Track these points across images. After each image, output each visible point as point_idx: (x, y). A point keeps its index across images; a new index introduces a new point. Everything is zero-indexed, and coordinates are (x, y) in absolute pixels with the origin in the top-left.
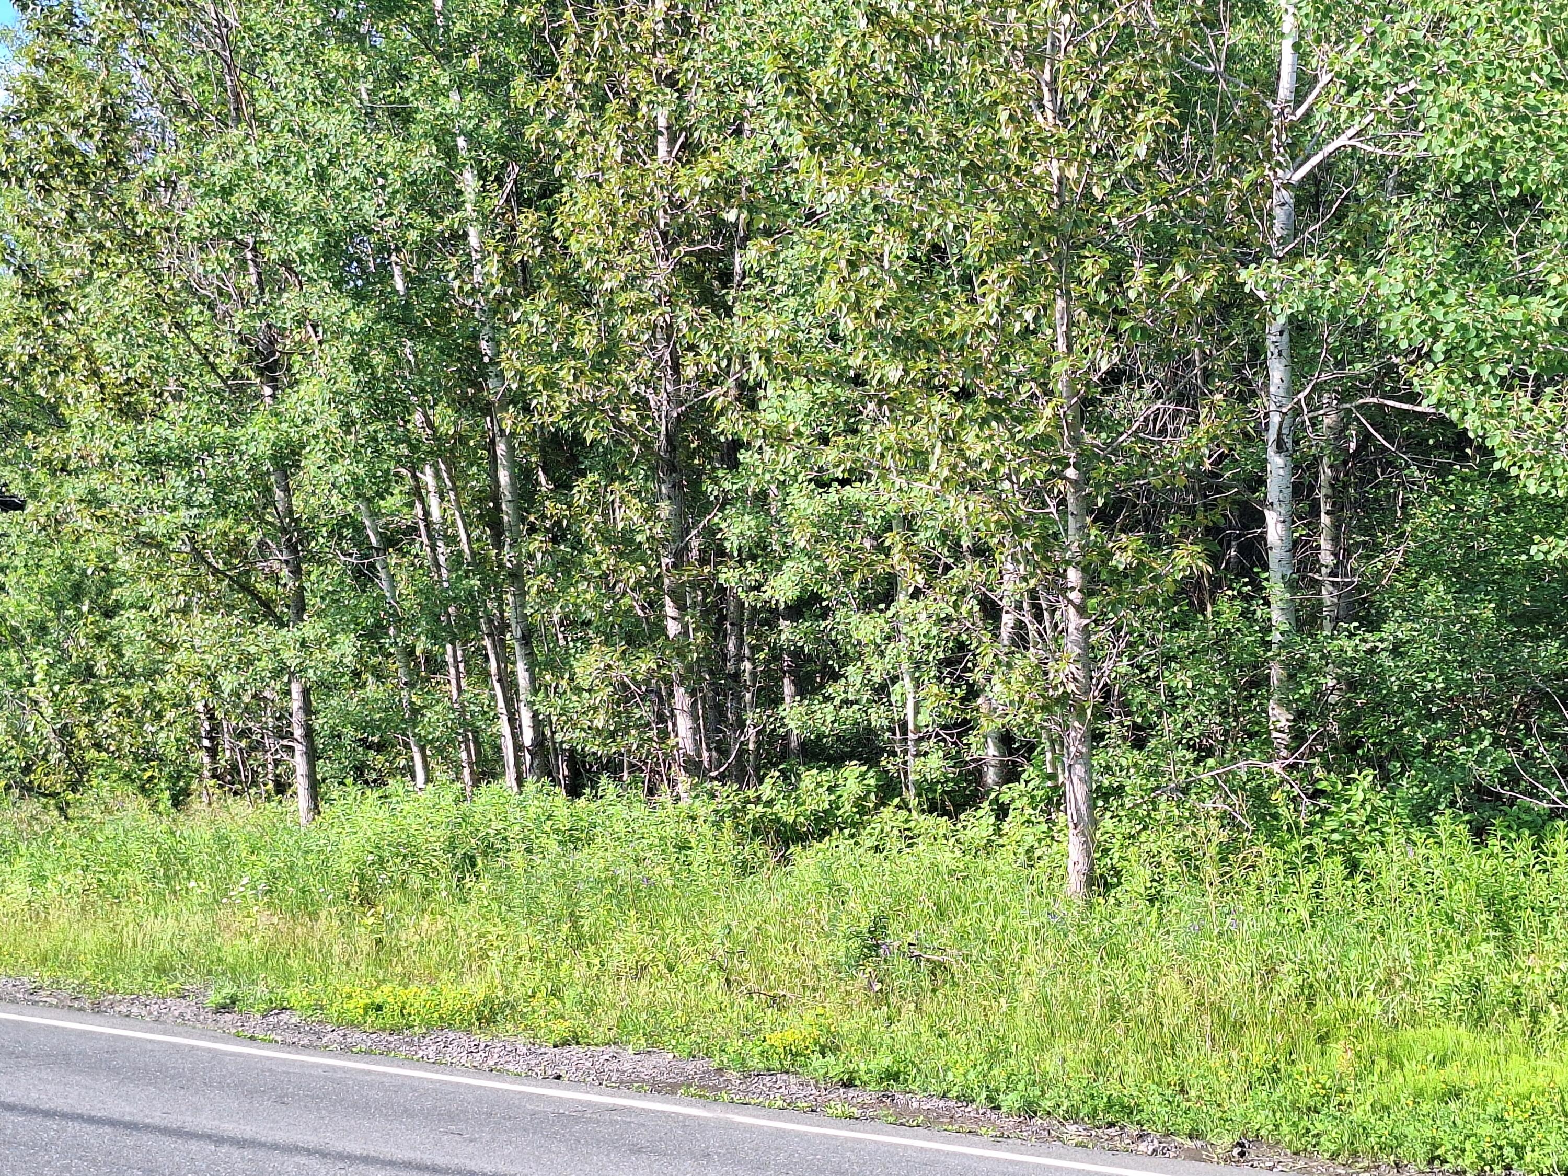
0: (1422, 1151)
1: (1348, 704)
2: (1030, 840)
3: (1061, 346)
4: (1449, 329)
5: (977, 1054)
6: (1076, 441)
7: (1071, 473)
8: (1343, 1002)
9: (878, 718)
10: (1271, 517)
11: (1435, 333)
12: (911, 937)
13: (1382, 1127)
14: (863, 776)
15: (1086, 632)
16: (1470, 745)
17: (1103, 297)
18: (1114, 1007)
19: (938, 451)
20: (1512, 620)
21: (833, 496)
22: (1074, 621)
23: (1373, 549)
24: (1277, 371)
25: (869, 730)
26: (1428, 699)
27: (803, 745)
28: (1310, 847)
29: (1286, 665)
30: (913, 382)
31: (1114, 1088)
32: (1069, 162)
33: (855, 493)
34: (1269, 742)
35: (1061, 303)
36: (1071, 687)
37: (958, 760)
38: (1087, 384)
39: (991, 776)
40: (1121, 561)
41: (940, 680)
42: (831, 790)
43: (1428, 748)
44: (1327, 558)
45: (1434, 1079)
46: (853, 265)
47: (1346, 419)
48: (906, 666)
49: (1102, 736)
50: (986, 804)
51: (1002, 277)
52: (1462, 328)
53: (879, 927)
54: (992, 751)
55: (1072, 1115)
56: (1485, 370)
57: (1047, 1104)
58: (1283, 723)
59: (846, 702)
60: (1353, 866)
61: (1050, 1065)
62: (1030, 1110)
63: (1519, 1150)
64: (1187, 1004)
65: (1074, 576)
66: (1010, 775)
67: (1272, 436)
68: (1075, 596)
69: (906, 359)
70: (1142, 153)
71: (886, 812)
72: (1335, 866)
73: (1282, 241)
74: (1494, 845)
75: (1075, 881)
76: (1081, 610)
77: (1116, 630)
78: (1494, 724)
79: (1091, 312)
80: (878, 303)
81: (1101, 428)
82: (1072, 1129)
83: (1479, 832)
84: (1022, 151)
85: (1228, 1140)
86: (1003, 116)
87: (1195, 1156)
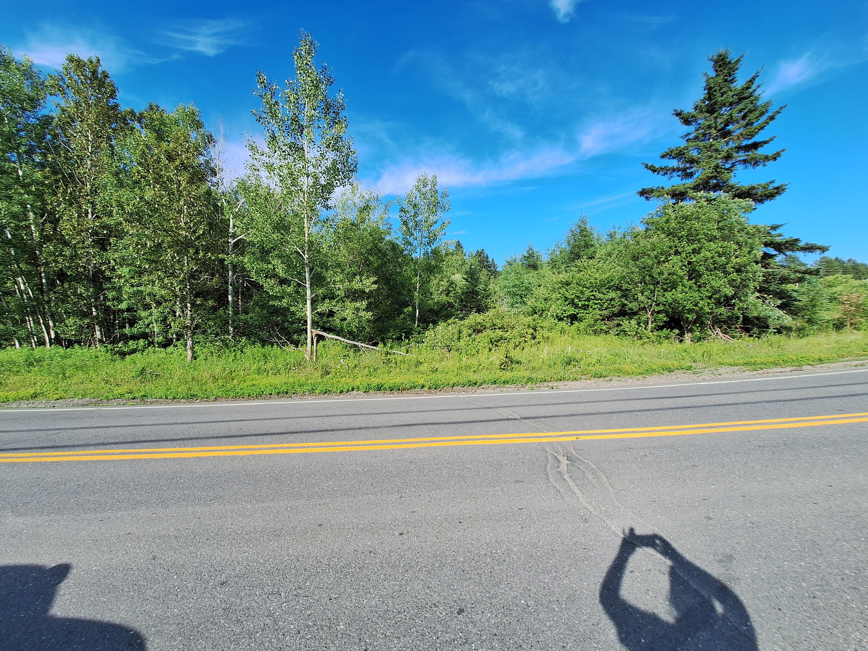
0: (247, 395)
1: (243, 326)
2: (181, 351)
3: (186, 265)
4: (255, 268)
5: (164, 390)
6: (189, 281)
7: (188, 287)
8: (237, 373)
9: (147, 331)
10: (229, 296)
11: (253, 268)
12: (152, 370)
13: (241, 392)
14: (144, 342)
15: (192, 315)
16: (262, 332)
17: (194, 257)
18: (193, 379)
19: (157, 282)
20: (269, 313)
21: (135, 289)
22: (189, 313)
23: (247, 302)
24: (230, 273)
25: (146, 333)
26: (256, 325)
27: (131, 336)
28: (235, 350)
29: (232, 320)
30: (152, 268)
31: (192, 393)
32: (186, 232)
33: (140, 288)
34: (229, 333)
35: (186, 257)
36: (189, 324)
37: (166, 338)
38: (191, 272)
39: (174, 340)
40: (198, 302)
41: (161, 323)
42: (137, 344)
43: (256, 333)
44: (240, 303)
45: (251, 383)
46: (137, 245)
47: (244, 281)
48: (153, 321)
49: (196, 333)
50: (172, 346)
51: (171, 251)
52: (257, 268)
53: (143, 369)
54: (174, 336)
55: (183, 398)
56: (262, 275)
57: (178, 397)
58: (232, 330)
59: (140, 328)
60: (242, 352)
61: (179, 390)
62: (174, 398)
63: (263, 392)
64: (208, 376)
65: (189, 305)
66: (178, 340)
67: (229, 283)
68: (189, 309)
69: (149, 264)
70: (201, 233)
71: (149, 348)
72: (239, 352)
73: (231, 251)
74: (266, 347)
75: (189, 358)
76: (191, 311)
77: (198, 315)
78: (267, 329)
79: (192, 259)
80: (142, 253)
81: (196, 280)
82: (183, 400)
83: (263, 346)
84: (176, 229)
85: (213, 398)
86: (172, 222)
87: (207, 401)
